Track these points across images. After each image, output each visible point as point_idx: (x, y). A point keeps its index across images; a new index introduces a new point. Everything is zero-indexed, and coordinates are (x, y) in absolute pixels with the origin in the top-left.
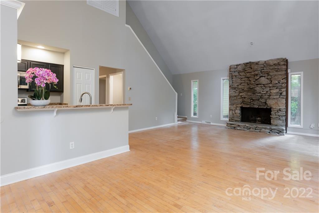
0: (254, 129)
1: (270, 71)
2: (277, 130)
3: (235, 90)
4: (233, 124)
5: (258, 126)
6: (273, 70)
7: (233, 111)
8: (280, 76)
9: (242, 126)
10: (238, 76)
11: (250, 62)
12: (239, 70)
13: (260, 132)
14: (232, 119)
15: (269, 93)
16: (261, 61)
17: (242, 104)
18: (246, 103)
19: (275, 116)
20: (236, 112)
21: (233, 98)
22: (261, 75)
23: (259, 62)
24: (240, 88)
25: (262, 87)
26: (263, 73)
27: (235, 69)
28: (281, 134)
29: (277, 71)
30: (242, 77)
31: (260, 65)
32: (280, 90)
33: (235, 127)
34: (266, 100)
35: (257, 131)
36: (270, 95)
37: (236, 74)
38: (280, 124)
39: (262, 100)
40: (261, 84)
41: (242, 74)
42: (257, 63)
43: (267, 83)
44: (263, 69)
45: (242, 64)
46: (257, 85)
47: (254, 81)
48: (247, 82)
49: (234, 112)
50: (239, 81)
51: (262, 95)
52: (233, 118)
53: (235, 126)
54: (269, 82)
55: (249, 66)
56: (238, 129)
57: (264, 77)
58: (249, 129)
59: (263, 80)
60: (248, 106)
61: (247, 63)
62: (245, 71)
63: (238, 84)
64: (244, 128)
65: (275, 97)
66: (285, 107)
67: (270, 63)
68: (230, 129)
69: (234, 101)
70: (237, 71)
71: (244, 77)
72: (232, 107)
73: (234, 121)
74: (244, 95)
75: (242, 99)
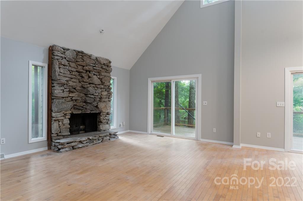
0: (98, 140)
1: (101, 70)
3: (62, 88)
6: (104, 70)
7: (59, 122)
9: (84, 141)
10: (68, 67)
11: (82, 52)
12: (68, 57)
14: (60, 136)
15: (100, 95)
16: (93, 55)
17: (72, 110)
18: (77, 107)
20: (64, 122)
21: (60, 100)
24: (70, 85)
25: (94, 87)
26: (95, 71)
27: (62, 54)
30: (72, 70)
31: (92, 59)
33: (73, 147)
34: (98, 103)
36: (101, 98)
37: (67, 63)
39: (94, 104)
40: (93, 84)
41: (73, 65)
42: (90, 56)
43: (98, 83)
44: (95, 66)
45: (71, 50)
46: (90, 84)
47: (87, 79)
48: (79, 78)
49: (60, 123)
50: (68, 74)
51: (95, 98)
52: (60, 132)
53: (75, 144)
54: (100, 83)
56: (81, 146)
57: (97, 75)
59: (96, 79)
60: (80, 112)
61: (79, 52)
62: (77, 62)
63: (67, 79)
64: (86, 143)
67: (100, 60)
68: (69, 151)
69: (62, 105)
70: (65, 58)
71: (75, 70)
72: (59, 116)
73: (62, 137)
74: (76, 96)
75: (72, 102)
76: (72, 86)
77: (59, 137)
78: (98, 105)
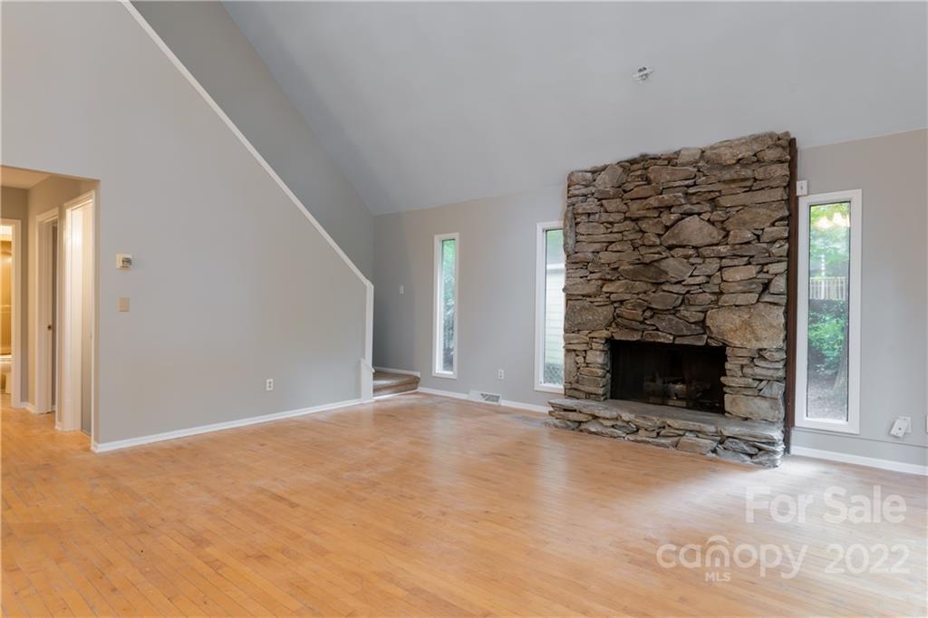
0: (654, 434)
1: (720, 191)
2: (746, 442)
3: (583, 272)
4: (575, 411)
5: (669, 422)
6: (733, 186)
7: (577, 355)
8: (762, 211)
9: (604, 418)
10: (597, 215)
11: (644, 158)
12: (601, 188)
13: (676, 445)
14: (575, 389)
15: (717, 281)
16: (687, 149)
17: (611, 329)
18: (626, 322)
19: (742, 381)
20: (589, 359)
21: (580, 303)
22: (687, 207)
23: (678, 153)
24: (603, 261)
25: (687, 257)
26: (694, 199)
27: (586, 186)
28: (763, 458)
29: (750, 189)
30: (611, 220)
31: (683, 165)
32: (761, 271)
33: (580, 423)
34: (705, 312)
35: (663, 441)
36: (721, 293)
37: (591, 205)
38: (763, 416)
39: (687, 314)
40: (684, 247)
41: (612, 205)
42: (671, 160)
43: (708, 241)
44: (695, 185)
45: (611, 165)
46: (670, 248)
47: (659, 236)
48: (631, 237)
49: (580, 360)
50: (600, 233)
51: (688, 292)
52: (578, 382)
53: (581, 417)
54: (716, 235)
55: (639, 173)
56: (593, 430)
57: (699, 214)
58: (633, 433)
59: (696, 230)
60: (636, 337)
61: (633, 162)
62: (625, 192)
63: (597, 246)
64: (613, 426)
65: (741, 299)
66: (781, 344)
67: (719, 155)
68: (562, 427)
69: (581, 316)
70: (593, 194)
71: (619, 217)
72: (576, 341)
73: (583, 395)
74: (620, 290)
75: (610, 309)
76: (609, 264)
77: (576, 393)
78: (705, 318)
